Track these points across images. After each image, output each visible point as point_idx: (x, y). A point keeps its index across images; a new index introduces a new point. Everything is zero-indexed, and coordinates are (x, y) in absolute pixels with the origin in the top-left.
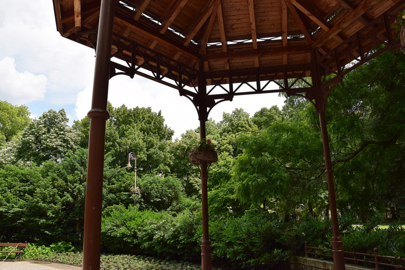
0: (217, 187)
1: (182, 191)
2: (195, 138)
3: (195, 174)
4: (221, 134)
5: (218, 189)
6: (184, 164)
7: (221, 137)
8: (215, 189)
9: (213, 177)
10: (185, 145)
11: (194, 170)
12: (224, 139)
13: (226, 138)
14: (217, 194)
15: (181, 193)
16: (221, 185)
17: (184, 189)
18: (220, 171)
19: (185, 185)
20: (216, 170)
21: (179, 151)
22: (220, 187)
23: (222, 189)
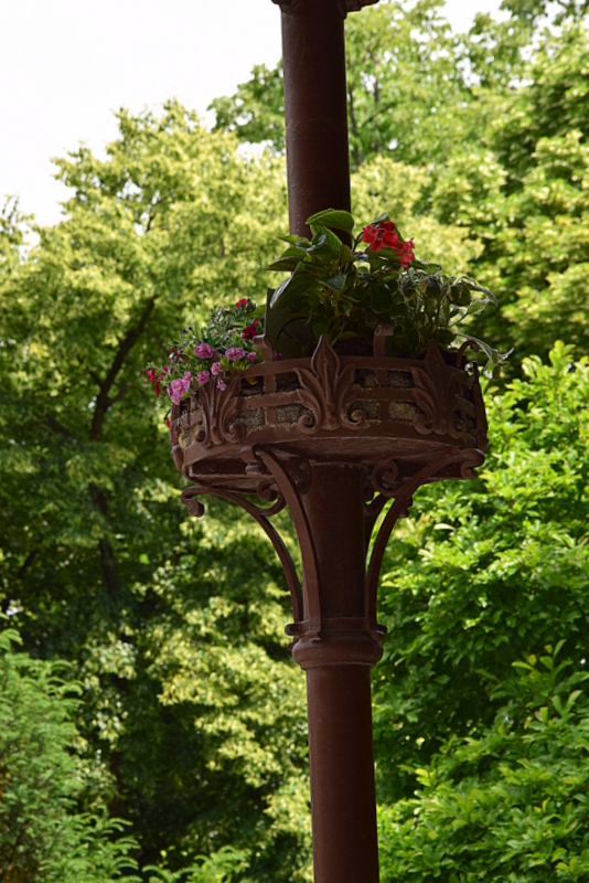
0: (474, 749)
1: (80, 804)
2: (219, 195)
3: (221, 607)
4: (516, 149)
5: (484, 769)
6: (99, 497)
7: (511, 188)
8: (459, 774)
9: (424, 643)
10: (102, 281)
11: (215, 555)
12: (551, 210)
13: (571, 199)
14: (473, 831)
15: (68, 827)
16: (517, 727)
17: (100, 773)
18: (505, 564)
19: (110, 729)
20: (464, 561)
21: (34, 349)
22: (511, 752)
23: (534, 770)
